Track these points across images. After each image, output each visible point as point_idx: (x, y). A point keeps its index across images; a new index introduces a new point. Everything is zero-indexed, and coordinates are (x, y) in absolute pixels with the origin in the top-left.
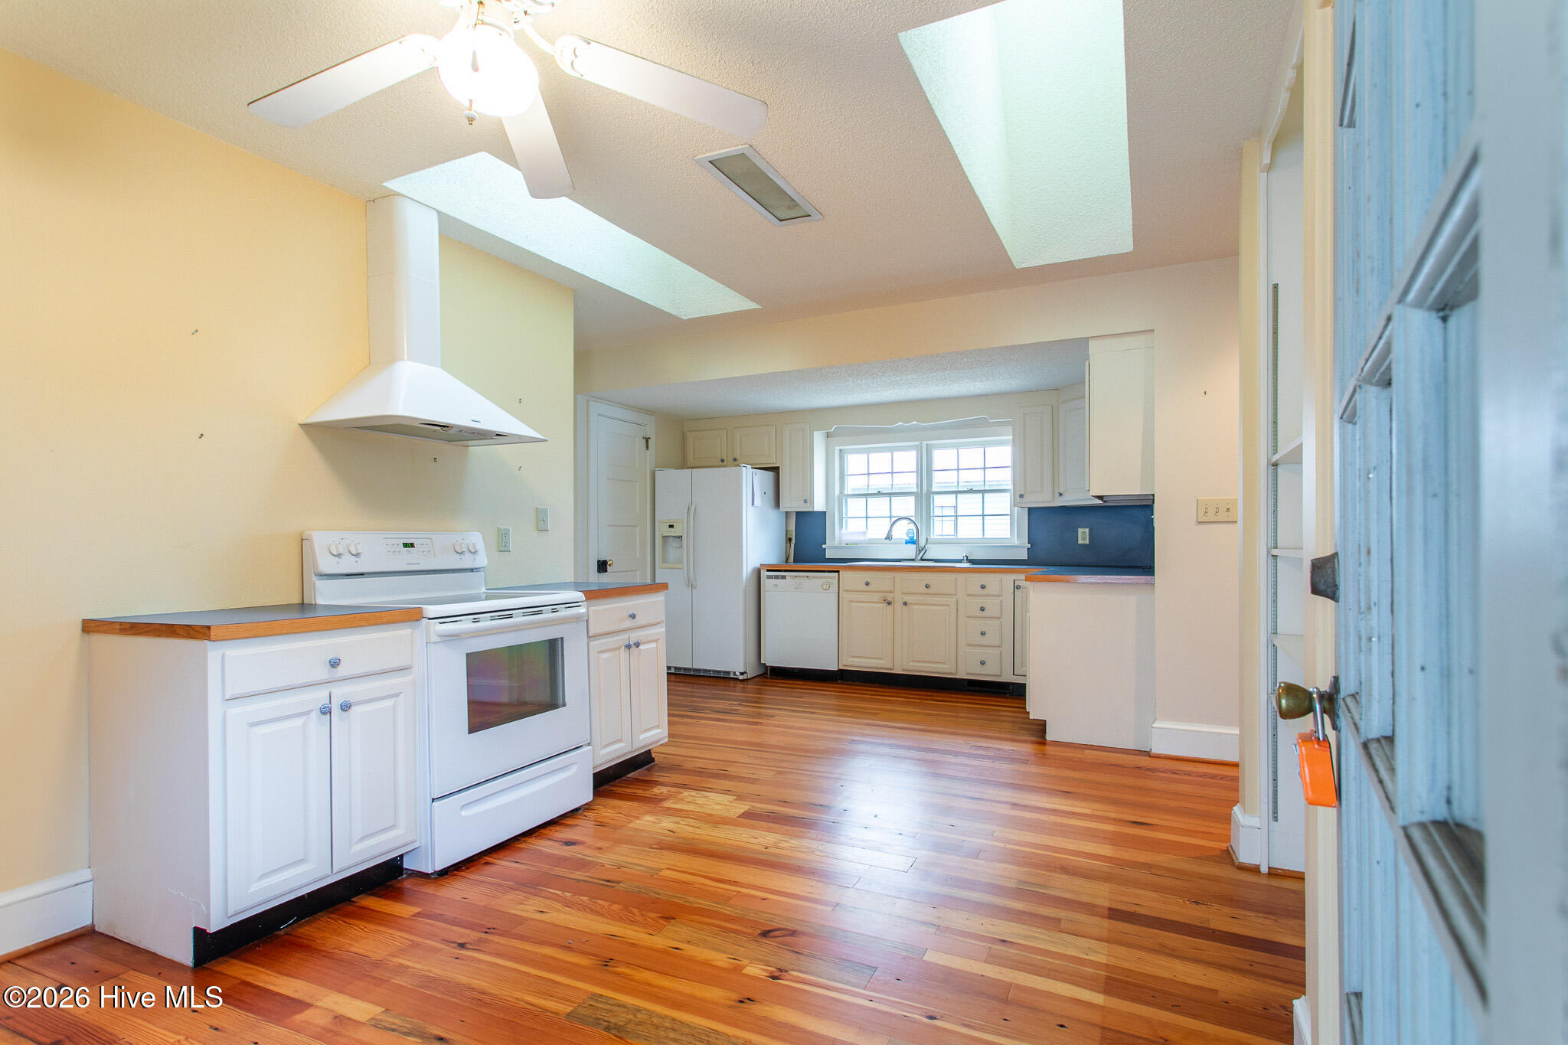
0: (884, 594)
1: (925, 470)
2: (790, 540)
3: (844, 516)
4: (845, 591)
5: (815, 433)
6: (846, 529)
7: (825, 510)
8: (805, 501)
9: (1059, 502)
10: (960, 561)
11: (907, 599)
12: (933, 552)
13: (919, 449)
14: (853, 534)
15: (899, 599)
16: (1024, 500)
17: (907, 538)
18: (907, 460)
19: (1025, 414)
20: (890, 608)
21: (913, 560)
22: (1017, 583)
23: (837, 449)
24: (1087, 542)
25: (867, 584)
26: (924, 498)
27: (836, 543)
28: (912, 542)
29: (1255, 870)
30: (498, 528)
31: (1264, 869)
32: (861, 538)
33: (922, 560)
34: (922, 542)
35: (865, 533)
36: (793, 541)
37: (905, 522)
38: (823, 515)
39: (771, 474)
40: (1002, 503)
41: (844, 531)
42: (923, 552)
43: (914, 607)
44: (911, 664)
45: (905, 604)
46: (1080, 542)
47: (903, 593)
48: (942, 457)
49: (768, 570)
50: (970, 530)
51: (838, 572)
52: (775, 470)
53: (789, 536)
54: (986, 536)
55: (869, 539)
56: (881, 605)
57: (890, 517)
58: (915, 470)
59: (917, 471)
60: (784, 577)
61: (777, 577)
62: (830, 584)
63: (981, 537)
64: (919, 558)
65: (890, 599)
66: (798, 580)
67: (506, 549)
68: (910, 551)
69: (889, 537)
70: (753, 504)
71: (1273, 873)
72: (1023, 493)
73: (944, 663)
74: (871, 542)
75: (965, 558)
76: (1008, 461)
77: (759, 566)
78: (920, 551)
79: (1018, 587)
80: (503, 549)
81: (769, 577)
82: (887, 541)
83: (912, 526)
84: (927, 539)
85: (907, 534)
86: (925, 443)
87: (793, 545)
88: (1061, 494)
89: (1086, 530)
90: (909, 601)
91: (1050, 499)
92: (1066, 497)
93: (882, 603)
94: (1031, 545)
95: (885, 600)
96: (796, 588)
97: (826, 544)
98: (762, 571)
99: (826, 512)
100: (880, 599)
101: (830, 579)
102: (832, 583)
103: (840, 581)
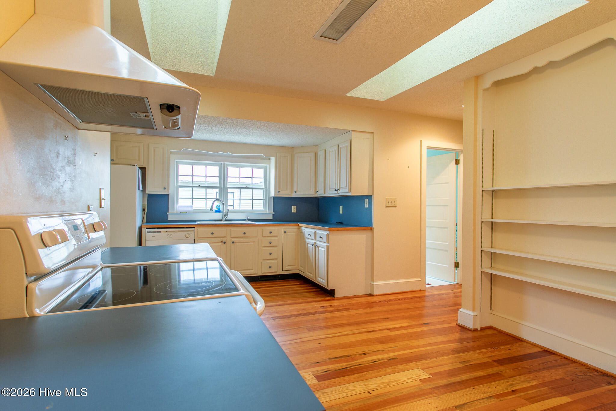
0: (221, 238)
1: (223, 176)
2: (144, 210)
3: (178, 197)
8: (165, 189)
9: (294, 195)
10: (245, 220)
12: (231, 216)
13: (220, 166)
14: (185, 207)
15: (228, 240)
16: (279, 194)
18: (214, 170)
19: (280, 156)
21: (221, 220)
22: (285, 230)
23: (176, 161)
24: (296, 212)
25: (212, 233)
26: (223, 189)
27: (175, 212)
28: (218, 211)
29: (476, 330)
31: (479, 329)
32: (190, 209)
33: (226, 220)
35: (192, 207)
36: (146, 211)
38: (167, 196)
40: (259, 194)
41: (179, 205)
42: (226, 217)
43: (237, 244)
45: (233, 243)
46: (293, 212)
47: (232, 237)
48: (232, 171)
49: (147, 228)
50: (246, 206)
51: (194, 228)
54: (254, 209)
55: (194, 210)
57: (206, 198)
58: (218, 176)
60: (160, 232)
61: (154, 232)
62: (190, 235)
63: (251, 209)
64: (224, 219)
65: (224, 241)
66: (169, 233)
68: (219, 216)
70: (139, 189)
71: (483, 329)
72: (279, 190)
73: (252, 269)
75: (247, 219)
77: (141, 226)
79: (285, 232)
81: (149, 232)
84: (227, 210)
86: (223, 163)
87: (146, 213)
88: (296, 192)
89: (295, 207)
90: (235, 242)
91: (290, 194)
92: (298, 193)
93: (220, 243)
94: (274, 213)
95: (222, 241)
96: (168, 238)
97: (169, 212)
98: (142, 229)
99: (169, 194)
100: (219, 241)
101: (190, 232)
102: (192, 234)
103: (195, 232)
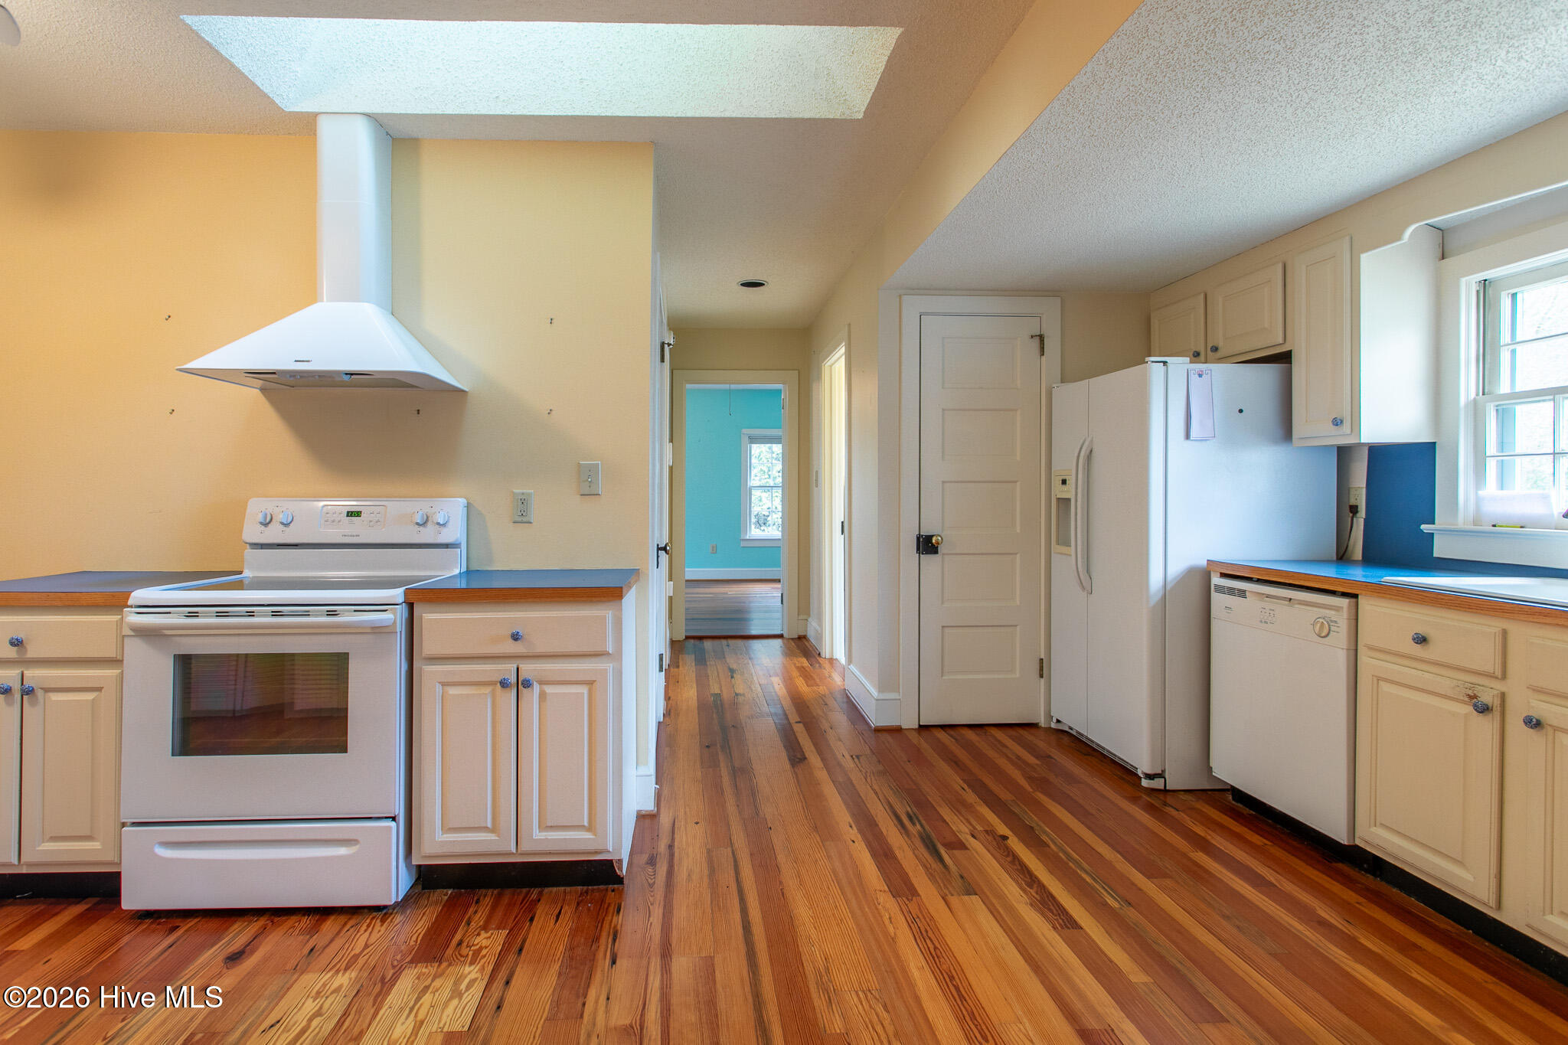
0: (1472, 678)
2: (1354, 509)
3: (1491, 452)
4: (1371, 648)
5: (1365, 255)
6: (1498, 488)
7: (1429, 442)
8: (1337, 422)
11: (1547, 711)
20: (1487, 723)
23: (1471, 281)
27: (1462, 522)
30: (513, 492)
32: (1538, 509)
36: (1362, 513)
38: (1425, 450)
45: (1535, 724)
47: (1533, 689)
49: (1224, 575)
51: (1355, 596)
53: (1353, 502)
56: (1459, 708)
61: (1231, 592)
62: (1331, 622)
65: (1487, 697)
67: (525, 519)
77: (1204, 564)
80: (520, 519)
81: (1220, 589)
87: (1360, 522)
93: (1462, 702)
95: (1471, 697)
96: (1263, 621)
97: (1434, 524)
98: (1212, 574)
99: (1435, 443)
100: (1458, 689)
101: (1333, 612)
102: (1336, 622)
103: (1357, 619)
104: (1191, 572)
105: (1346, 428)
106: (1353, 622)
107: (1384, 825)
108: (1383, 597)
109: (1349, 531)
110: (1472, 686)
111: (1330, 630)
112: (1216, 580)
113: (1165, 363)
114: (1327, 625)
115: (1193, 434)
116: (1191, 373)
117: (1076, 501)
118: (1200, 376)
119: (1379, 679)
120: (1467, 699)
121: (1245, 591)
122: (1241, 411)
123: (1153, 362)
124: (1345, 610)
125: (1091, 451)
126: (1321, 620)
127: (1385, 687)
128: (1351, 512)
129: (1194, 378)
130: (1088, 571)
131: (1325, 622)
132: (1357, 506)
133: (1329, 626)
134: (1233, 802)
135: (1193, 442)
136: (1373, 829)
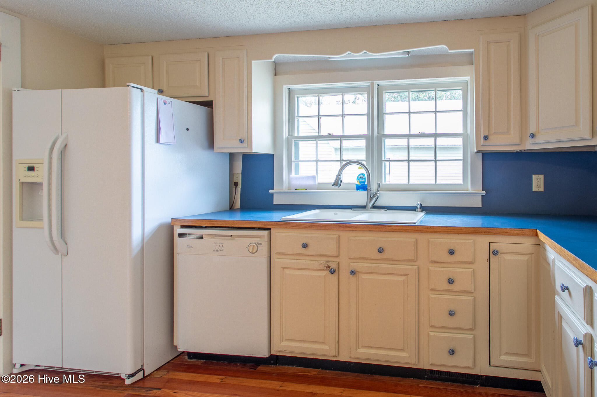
0: (326, 259)
1: (376, 114)
2: (236, 184)
3: (293, 159)
4: (278, 254)
5: (253, 62)
6: (296, 174)
7: (272, 153)
8: (241, 141)
9: (529, 146)
10: (413, 210)
11: (356, 266)
13: (369, 90)
14: (302, 178)
15: (343, 265)
16: (487, 142)
17: (358, 184)
18: (358, 102)
19: (489, 43)
20: (334, 277)
22: (493, 247)
23: (286, 88)
24: (542, 189)
25: (305, 246)
26: (375, 141)
27: (285, 188)
28: (362, 187)
32: (310, 182)
33: (374, 207)
34: (374, 188)
36: (240, 186)
37: (357, 166)
38: (270, 157)
39: (201, 110)
41: (293, 175)
42: (374, 200)
43: (364, 276)
44: (361, 350)
45: (353, 273)
46: (534, 189)
47: (351, 258)
49: (183, 227)
50: (422, 176)
51: (270, 229)
52: (209, 104)
53: (235, 180)
54: (439, 182)
55: (319, 184)
56: (323, 274)
57: (341, 161)
58: (366, 112)
59: (368, 114)
60: (200, 236)
61: (192, 236)
62: (258, 245)
63: (434, 183)
64: (370, 205)
65: (333, 266)
66: (218, 240)
68: (360, 198)
69: (337, 183)
70: (158, 140)
72: (487, 134)
73: (402, 350)
74: (322, 187)
75: (419, 206)
76: (458, 104)
77: (170, 220)
78: (371, 198)
79: (496, 253)
81: (181, 236)
82: (335, 187)
83: (363, 171)
84: (379, 185)
85: (358, 179)
86: (376, 83)
87: (239, 190)
88: (533, 136)
89: (541, 177)
90: (358, 269)
91: (517, 141)
92: (540, 138)
93: (324, 270)
94: (484, 192)
95: (327, 267)
96: (215, 250)
97: (273, 189)
98: (175, 228)
99: (274, 154)
100: (321, 265)
101: (258, 239)
102: (261, 244)
103: (271, 240)
104: (161, 227)
105: (245, 144)
106: (269, 242)
107: (288, 340)
108: (286, 228)
109: (234, 195)
110: (327, 262)
111: (258, 249)
112: (178, 230)
113: (142, 90)
114: (256, 246)
115: (163, 139)
116: (160, 101)
117: (50, 184)
118: (165, 104)
119: (284, 268)
120: (325, 269)
121: (202, 235)
122: (188, 129)
123: (132, 87)
124: (266, 237)
125: (66, 145)
126: (253, 244)
127: (288, 272)
128: (235, 185)
129: (161, 104)
130: (62, 236)
131: (254, 245)
132: (237, 183)
133: (257, 246)
134: (190, 360)
135: (162, 145)
136: (282, 344)
